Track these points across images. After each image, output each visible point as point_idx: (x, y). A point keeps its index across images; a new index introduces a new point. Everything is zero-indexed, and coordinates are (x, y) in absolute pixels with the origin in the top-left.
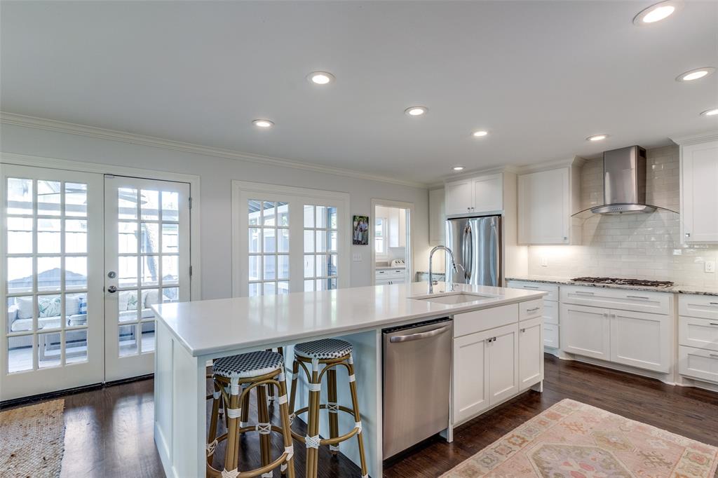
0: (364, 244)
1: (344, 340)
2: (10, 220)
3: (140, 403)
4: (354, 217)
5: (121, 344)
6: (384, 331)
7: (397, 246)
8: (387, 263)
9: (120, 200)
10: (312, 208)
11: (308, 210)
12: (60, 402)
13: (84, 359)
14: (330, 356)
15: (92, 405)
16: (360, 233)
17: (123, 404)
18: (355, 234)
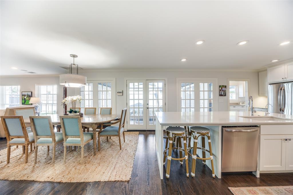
0: (224, 96)
1: (207, 128)
2: (130, 92)
3: (153, 136)
4: (220, 86)
5: (150, 122)
6: (223, 127)
7: (243, 97)
8: (238, 103)
9: (149, 85)
10: (202, 84)
11: (201, 85)
12: (138, 132)
13: (143, 124)
14: (201, 132)
15: (144, 134)
16: (223, 91)
17: (150, 136)
18: (220, 92)
